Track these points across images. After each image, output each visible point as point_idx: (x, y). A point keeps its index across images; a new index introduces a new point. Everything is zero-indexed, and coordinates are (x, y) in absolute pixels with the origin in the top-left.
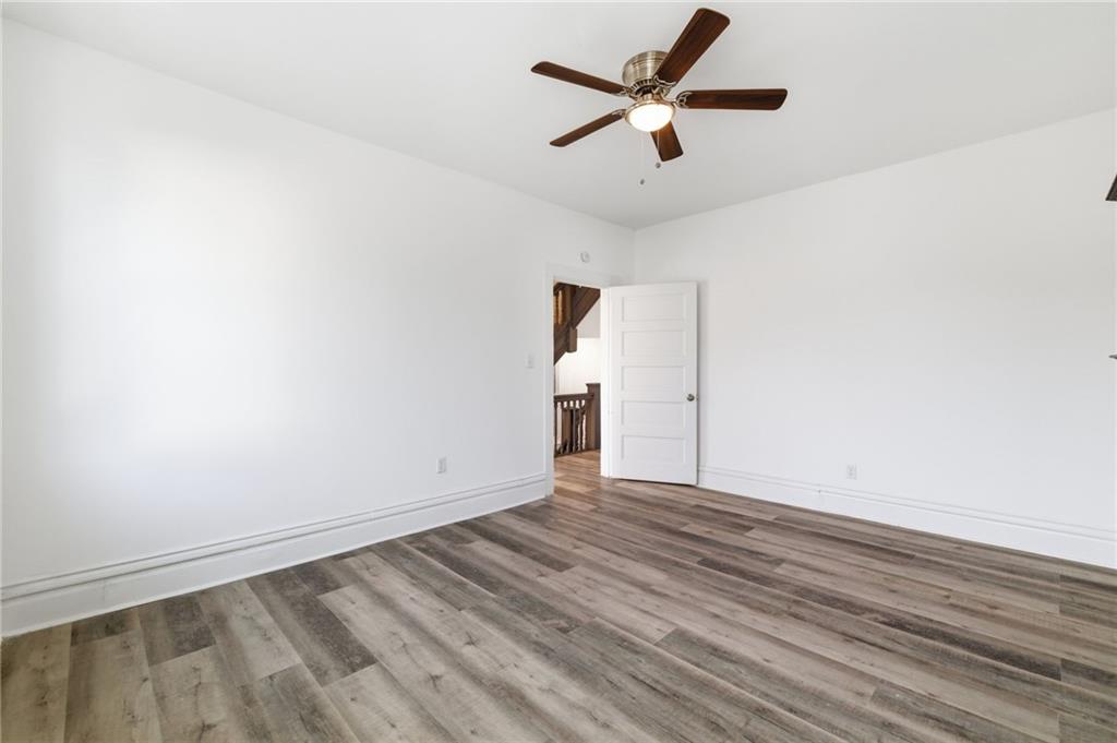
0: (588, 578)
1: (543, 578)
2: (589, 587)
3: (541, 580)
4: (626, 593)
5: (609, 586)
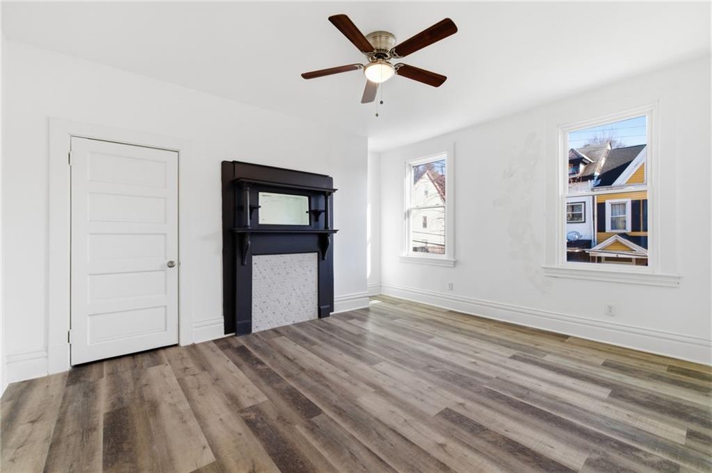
0: (422, 400)
1: (460, 402)
2: (421, 393)
3: (461, 400)
4: (394, 387)
5: (405, 393)
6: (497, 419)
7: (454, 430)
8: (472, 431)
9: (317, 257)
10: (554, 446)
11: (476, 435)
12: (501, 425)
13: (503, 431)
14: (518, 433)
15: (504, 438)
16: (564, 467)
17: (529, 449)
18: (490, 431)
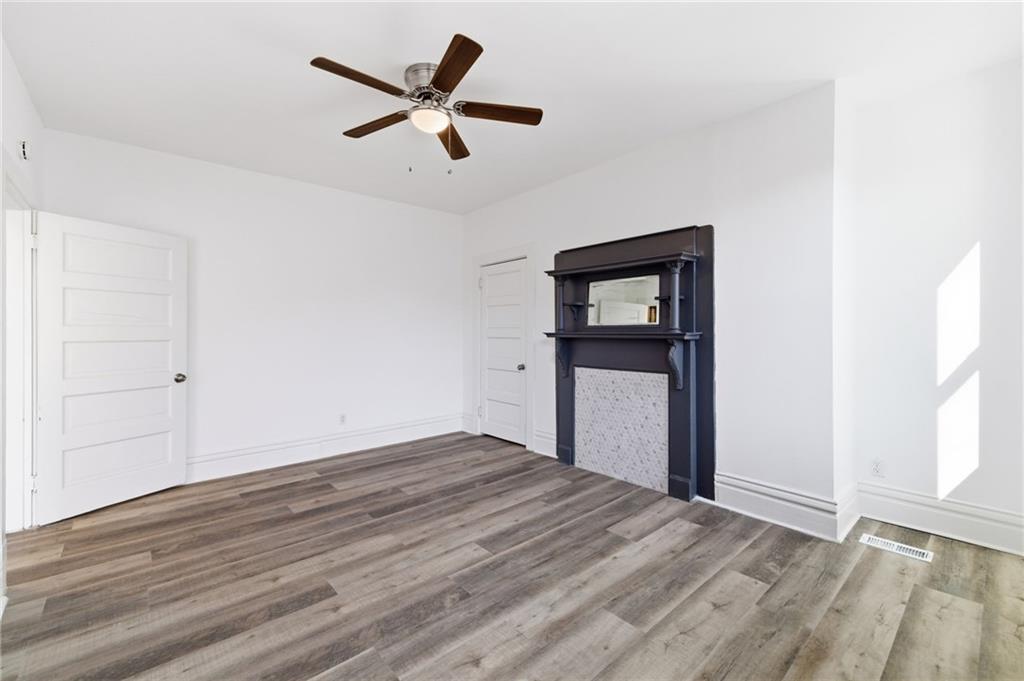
6: (280, 635)
7: (292, 592)
8: (278, 605)
9: (667, 381)
10: (183, 675)
11: (270, 607)
12: (266, 635)
13: (254, 633)
14: (238, 646)
15: (243, 630)
16: (154, 666)
17: (207, 645)
18: (265, 621)
